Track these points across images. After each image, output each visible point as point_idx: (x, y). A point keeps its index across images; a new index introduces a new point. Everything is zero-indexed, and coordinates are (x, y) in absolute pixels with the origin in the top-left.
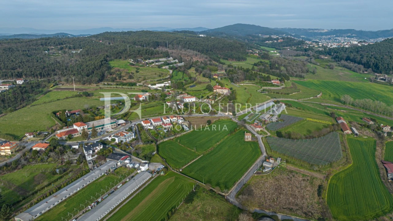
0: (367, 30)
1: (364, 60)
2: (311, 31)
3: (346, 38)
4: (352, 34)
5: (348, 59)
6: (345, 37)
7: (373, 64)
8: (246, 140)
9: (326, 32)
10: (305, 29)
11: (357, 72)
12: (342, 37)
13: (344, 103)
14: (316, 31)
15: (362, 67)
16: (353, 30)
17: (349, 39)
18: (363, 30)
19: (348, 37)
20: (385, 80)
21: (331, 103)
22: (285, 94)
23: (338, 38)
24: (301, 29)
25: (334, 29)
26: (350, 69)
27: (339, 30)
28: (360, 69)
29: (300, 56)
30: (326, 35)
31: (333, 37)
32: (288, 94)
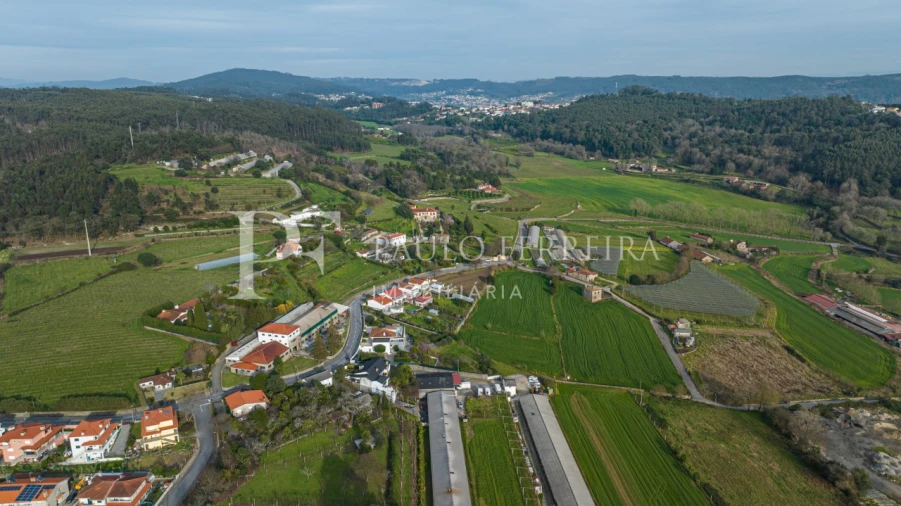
0: (500, 81)
1: (581, 136)
2: (395, 83)
3: (468, 97)
4: (475, 89)
5: (545, 136)
6: (465, 95)
7: (599, 142)
8: (594, 301)
9: (426, 86)
10: (382, 80)
11: (576, 158)
12: (459, 94)
13: (635, 213)
14: (404, 84)
15: (582, 148)
16: (476, 80)
17: (473, 98)
18: (493, 80)
19: (471, 94)
20: (640, 169)
21: (611, 217)
22: (523, 210)
23: (453, 97)
24: (373, 80)
25: (439, 78)
26: (562, 154)
27: (449, 81)
28: (580, 153)
29: (443, 135)
30: (428, 92)
31: (443, 95)
32: (529, 209)
